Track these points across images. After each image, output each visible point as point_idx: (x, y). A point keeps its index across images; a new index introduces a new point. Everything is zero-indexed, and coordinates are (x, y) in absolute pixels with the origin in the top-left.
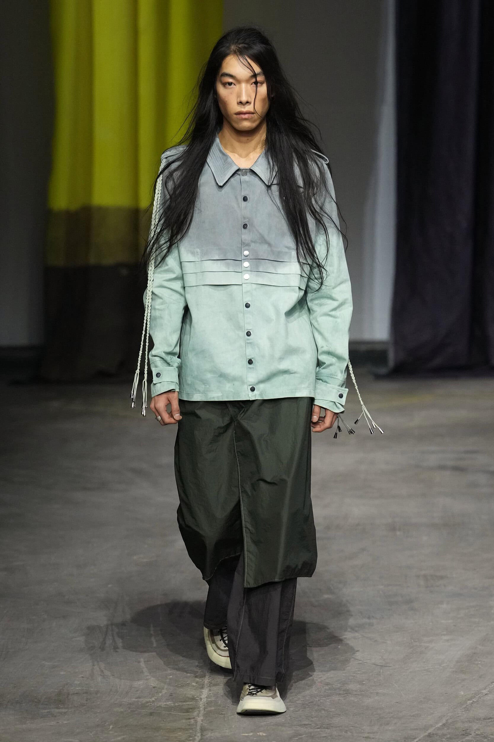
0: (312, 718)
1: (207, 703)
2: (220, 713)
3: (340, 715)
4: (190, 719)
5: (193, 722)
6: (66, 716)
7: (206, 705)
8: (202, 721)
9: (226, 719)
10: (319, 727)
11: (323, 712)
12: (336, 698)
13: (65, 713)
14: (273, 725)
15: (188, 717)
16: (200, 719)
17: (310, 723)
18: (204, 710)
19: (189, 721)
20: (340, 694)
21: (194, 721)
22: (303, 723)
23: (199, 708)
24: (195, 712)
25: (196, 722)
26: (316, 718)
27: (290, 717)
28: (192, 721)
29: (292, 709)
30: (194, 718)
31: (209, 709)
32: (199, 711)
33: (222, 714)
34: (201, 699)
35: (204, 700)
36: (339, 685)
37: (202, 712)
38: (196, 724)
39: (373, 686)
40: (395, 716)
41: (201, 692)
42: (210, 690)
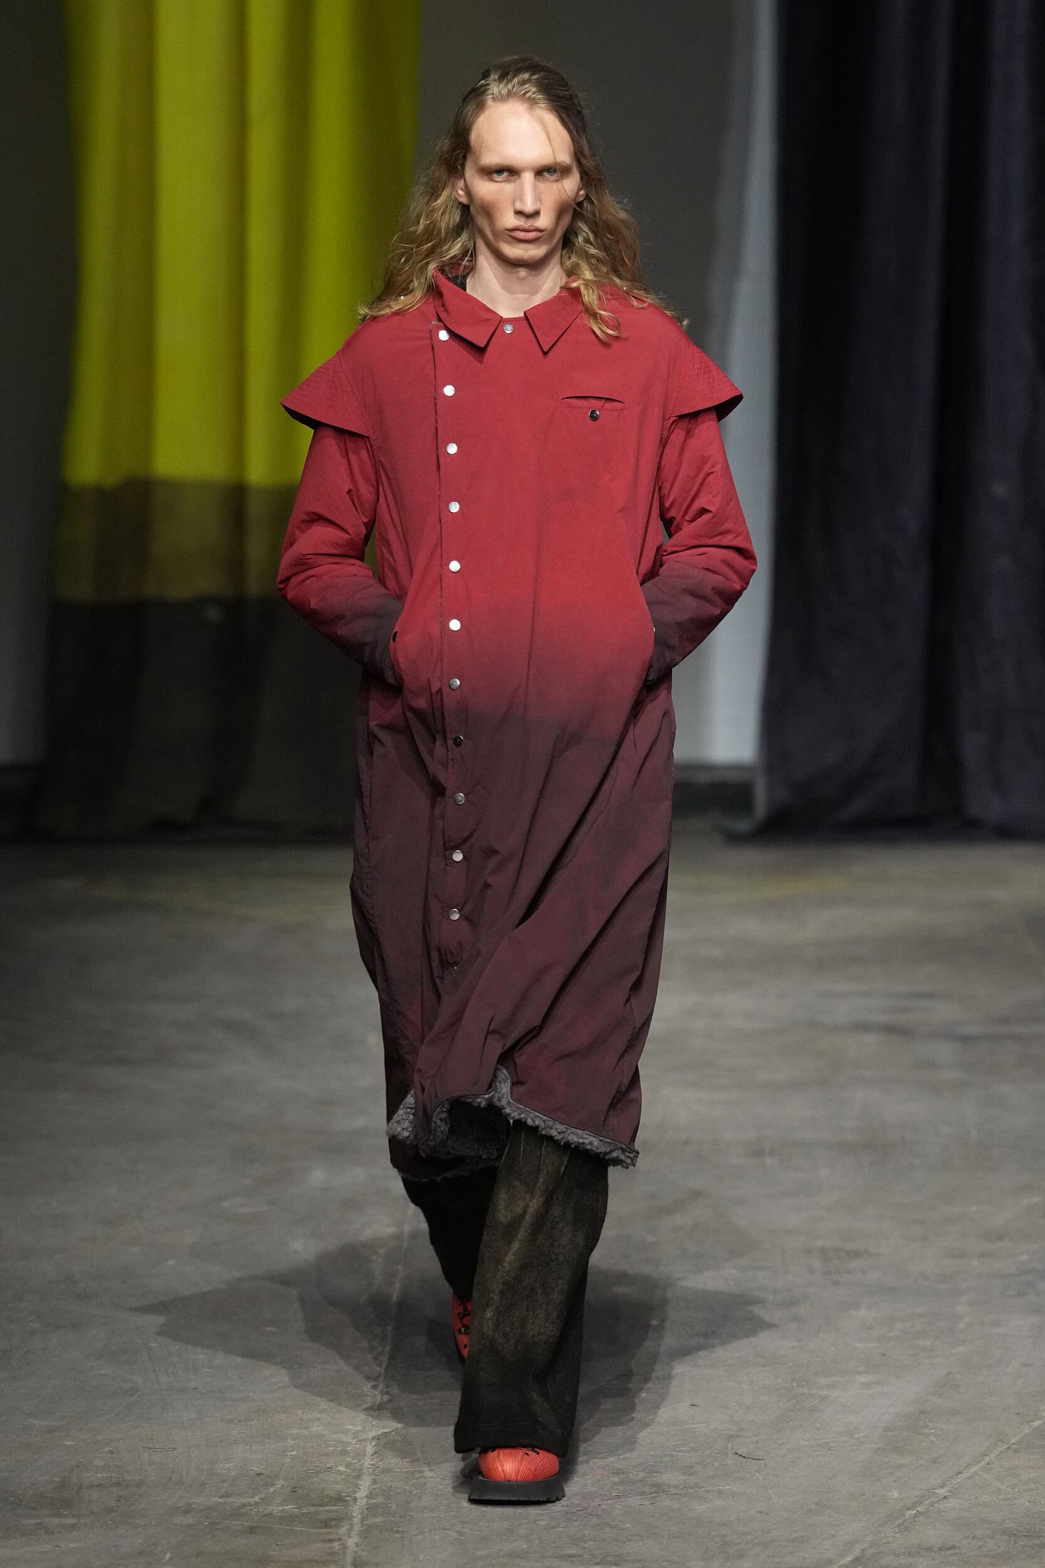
0: (585, 1542)
1: (367, 1508)
2: (395, 1530)
3: (642, 1537)
4: (331, 1541)
5: (338, 1547)
6: (75, 1533)
7: (366, 1512)
8: (357, 1545)
9: (406, 1543)
10: (598, 1561)
11: (608, 1530)
12: (634, 1501)
13: (73, 1527)
14: (503, 1557)
15: (328, 1537)
16: (351, 1542)
17: (580, 1552)
18: (362, 1522)
19: (329, 1545)
20: (642, 1493)
21: (339, 1545)
22: (565, 1552)
23: (351, 1518)
24: (343, 1526)
25: (344, 1547)
26: (592, 1542)
27: (539, 1539)
28: (336, 1545)
29: (542, 1523)
30: (339, 1540)
31: (371, 1521)
32: (351, 1525)
33: (398, 1532)
34: (355, 1499)
35: (362, 1502)
36: (641, 1475)
37: (357, 1527)
38: (344, 1552)
39: (712, 1477)
40: (756, 1541)
41: (357, 1486)
42: (374, 1482)
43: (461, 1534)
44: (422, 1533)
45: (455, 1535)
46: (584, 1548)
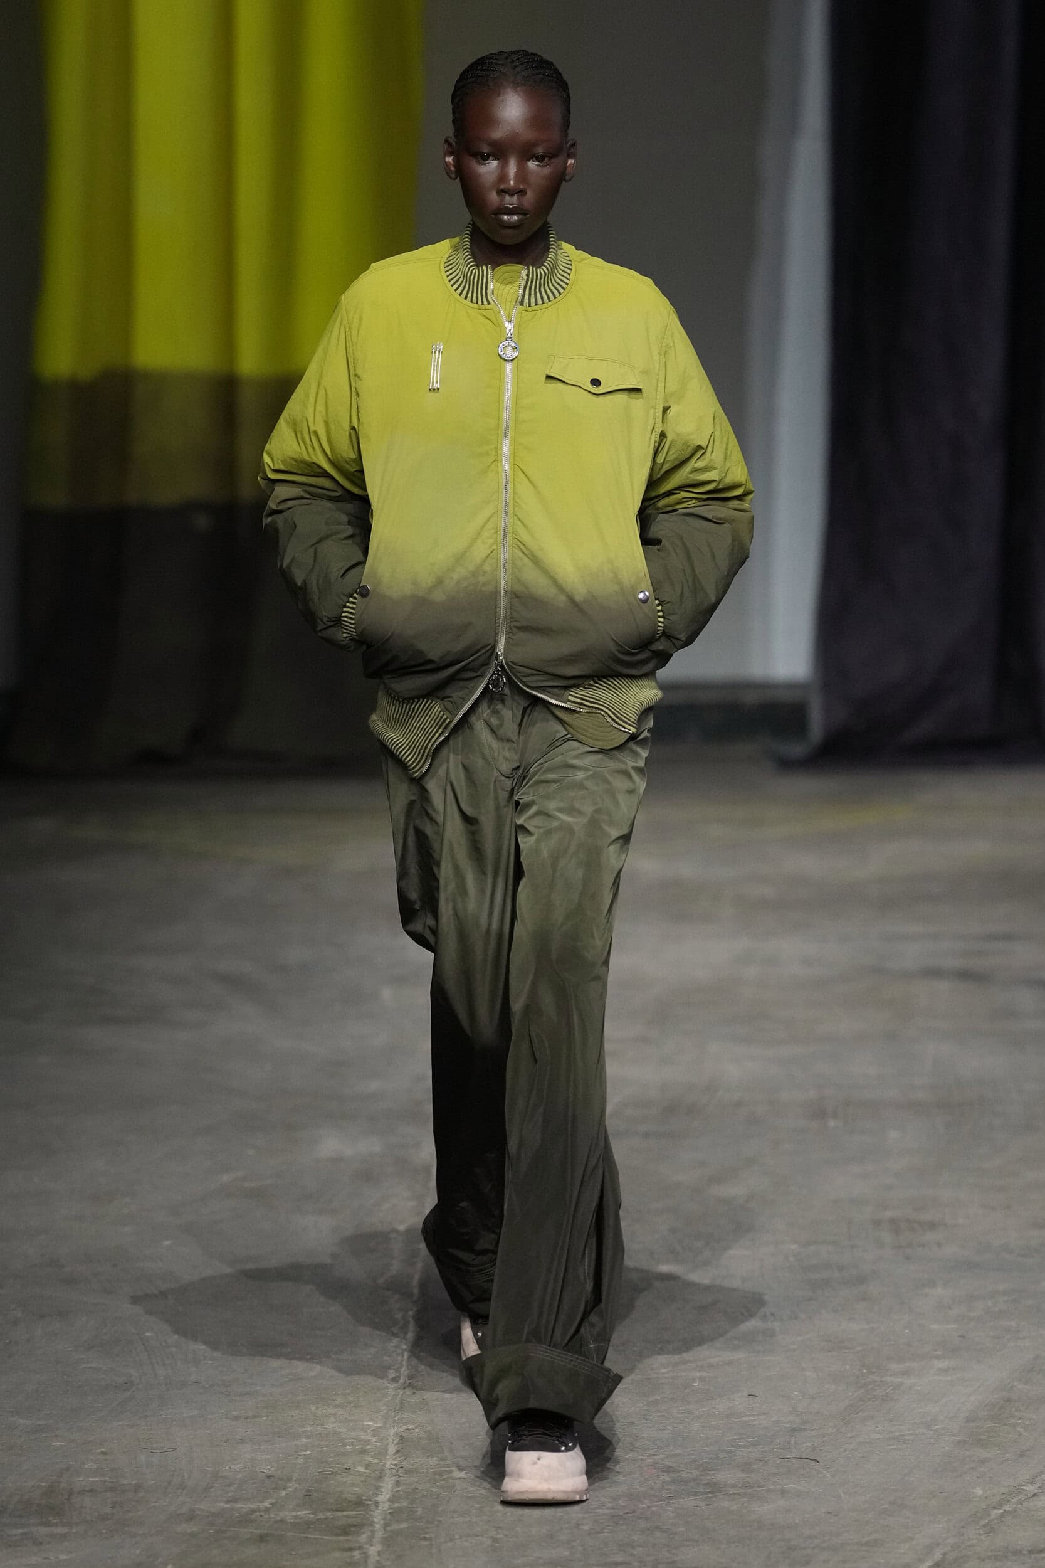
0: (633, 1547)
1: (390, 1513)
2: (421, 1536)
3: (697, 1541)
4: (351, 1549)
5: (358, 1557)
6: (65, 1543)
7: (389, 1517)
8: (379, 1554)
9: (434, 1551)
11: (658, 1534)
12: (688, 1503)
13: (63, 1537)
15: (347, 1546)
16: (373, 1551)
18: (384, 1529)
19: (349, 1554)
20: (696, 1493)
21: (360, 1554)
23: (372, 1524)
24: (363, 1533)
25: (366, 1557)
26: (641, 1549)
27: (581, 1546)
28: (356, 1554)
29: (586, 1528)
30: (360, 1548)
31: (395, 1527)
32: (373, 1532)
33: (425, 1539)
34: (377, 1504)
35: (384, 1506)
36: (695, 1473)
37: (379, 1534)
38: (366, 1562)
39: (774, 1474)
40: (824, 1545)
41: (378, 1488)
42: (398, 1483)
43: (495, 1540)
44: (452, 1540)
45: (489, 1542)
46: (632, 1555)
